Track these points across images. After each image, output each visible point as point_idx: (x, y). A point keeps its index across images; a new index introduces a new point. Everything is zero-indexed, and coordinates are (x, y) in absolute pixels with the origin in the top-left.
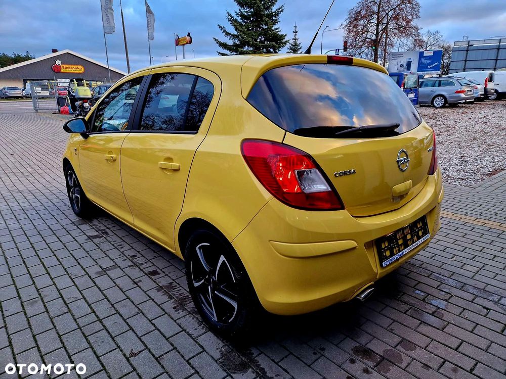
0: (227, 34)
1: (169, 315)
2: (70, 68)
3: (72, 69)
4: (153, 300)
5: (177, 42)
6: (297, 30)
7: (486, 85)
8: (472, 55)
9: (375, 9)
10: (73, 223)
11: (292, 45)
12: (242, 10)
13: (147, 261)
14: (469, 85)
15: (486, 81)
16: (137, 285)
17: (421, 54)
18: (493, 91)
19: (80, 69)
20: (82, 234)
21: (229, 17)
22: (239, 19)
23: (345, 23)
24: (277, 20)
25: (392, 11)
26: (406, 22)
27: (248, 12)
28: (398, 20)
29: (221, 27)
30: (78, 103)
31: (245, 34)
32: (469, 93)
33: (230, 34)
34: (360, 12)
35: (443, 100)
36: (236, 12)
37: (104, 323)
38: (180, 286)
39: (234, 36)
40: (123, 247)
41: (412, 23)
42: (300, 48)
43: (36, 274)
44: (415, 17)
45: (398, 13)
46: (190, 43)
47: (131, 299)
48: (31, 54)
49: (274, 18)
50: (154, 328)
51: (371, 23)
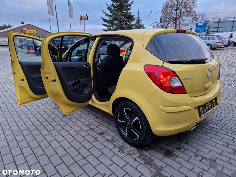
0: (107, 15)
1: (118, 156)
2: (30, 31)
3: (31, 32)
4: (107, 147)
5: (81, 19)
6: (139, 13)
7: (229, 39)
8: (221, 25)
9: (176, 3)
10: (53, 108)
11: (137, 20)
12: (113, 3)
13: (96, 127)
14: (222, 39)
15: (229, 37)
16: (96, 139)
17: (197, 24)
18: (232, 42)
19: (35, 32)
20: (60, 113)
21: (108, 7)
22: (112, 8)
23: (161, 10)
24: (130, 8)
25: (184, 4)
26: (190, 9)
27: (116, 4)
28: (186, 8)
29: (104, 11)
30: (38, 48)
31: (115, 15)
32: (222, 43)
33: (108, 15)
34: (168, 4)
35: (210, 46)
36: (111, 4)
37: (87, 159)
38: (117, 140)
39: (110, 16)
40: (82, 120)
41: (193, 9)
42: (141, 22)
43: (45, 134)
44: (194, 6)
45: (186, 5)
46: (87, 19)
47: (96, 146)
48: (11, 25)
49: (129, 7)
50: (113, 163)
51: (173, 9)
